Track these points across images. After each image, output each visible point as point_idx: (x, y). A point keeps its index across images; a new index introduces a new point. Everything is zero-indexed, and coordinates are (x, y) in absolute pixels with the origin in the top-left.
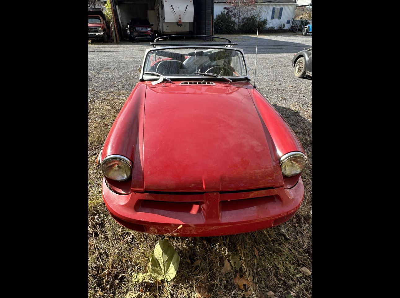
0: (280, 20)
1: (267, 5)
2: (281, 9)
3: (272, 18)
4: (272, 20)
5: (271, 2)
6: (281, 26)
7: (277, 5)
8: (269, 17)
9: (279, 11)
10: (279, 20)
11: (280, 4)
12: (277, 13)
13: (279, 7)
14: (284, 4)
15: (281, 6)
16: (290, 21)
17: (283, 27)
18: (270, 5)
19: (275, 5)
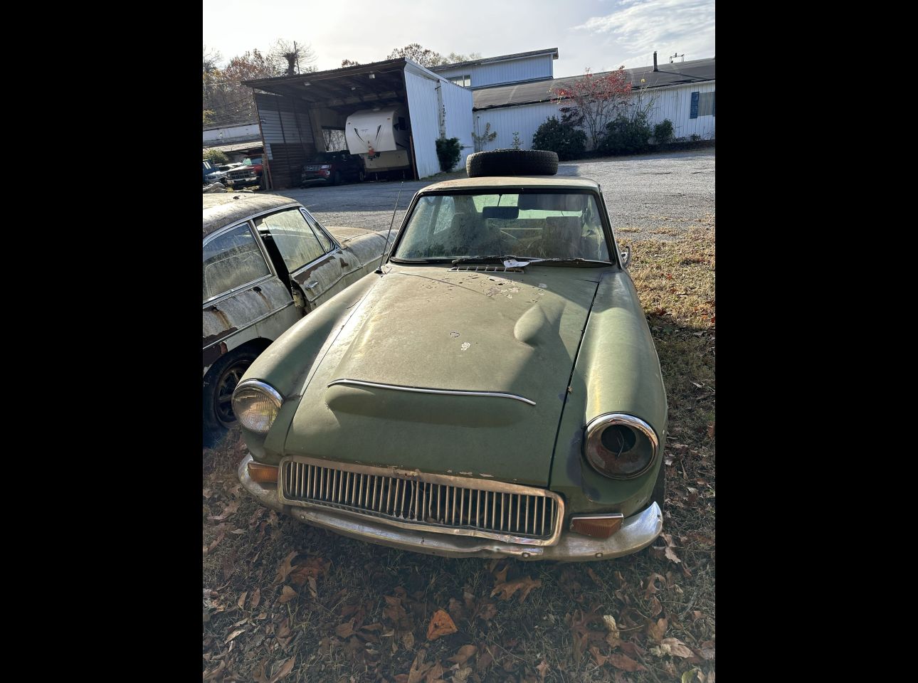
1: (674, 89)
3: (694, 115)
4: (694, 120)
5: (685, 81)
7: (703, 85)
12: (706, 103)
13: (711, 90)
18: (681, 87)
19: (698, 85)
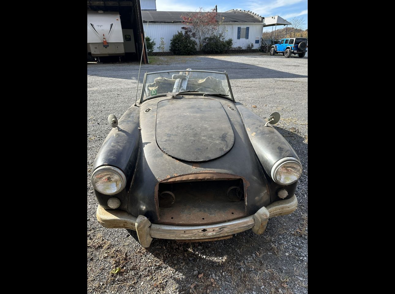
0: (248, 40)
1: (231, 24)
2: (248, 29)
3: (239, 38)
4: (239, 40)
5: (235, 21)
6: (249, 46)
7: (242, 24)
8: (234, 37)
9: (245, 31)
10: (246, 40)
11: (245, 24)
12: (243, 32)
13: (245, 27)
14: (250, 24)
15: (247, 25)
16: (259, 40)
17: (252, 47)
18: (234, 24)
19: (240, 24)
